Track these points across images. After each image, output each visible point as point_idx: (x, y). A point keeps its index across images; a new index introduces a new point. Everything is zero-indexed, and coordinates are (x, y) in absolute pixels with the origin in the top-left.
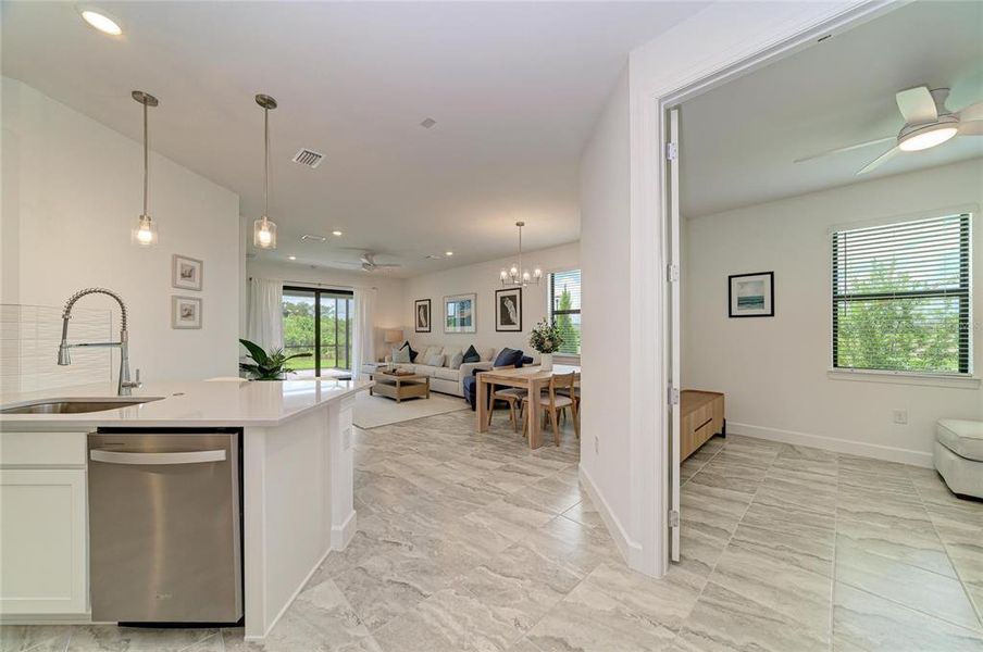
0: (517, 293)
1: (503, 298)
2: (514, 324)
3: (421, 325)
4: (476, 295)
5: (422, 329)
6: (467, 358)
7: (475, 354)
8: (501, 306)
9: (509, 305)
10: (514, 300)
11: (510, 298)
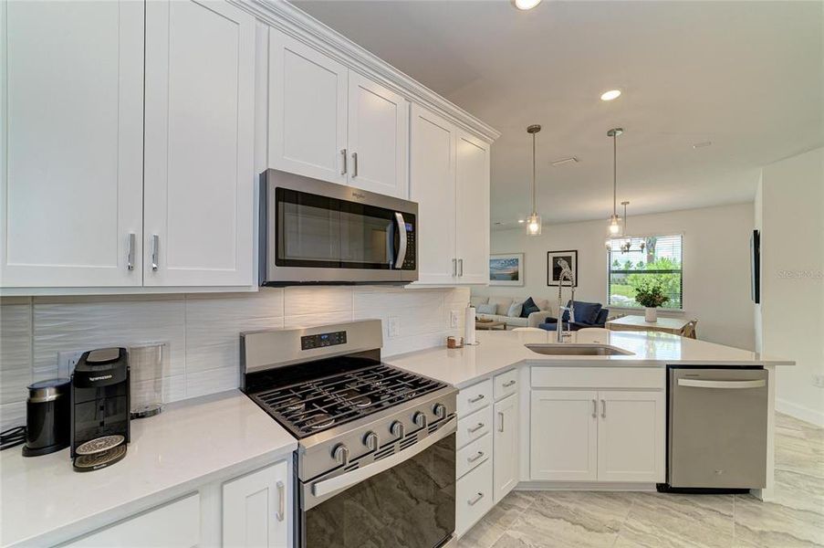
0: (573, 255)
1: (555, 259)
2: (568, 279)
4: (524, 254)
6: (528, 308)
7: (534, 305)
8: (554, 265)
9: (563, 264)
10: (568, 259)
11: (564, 258)
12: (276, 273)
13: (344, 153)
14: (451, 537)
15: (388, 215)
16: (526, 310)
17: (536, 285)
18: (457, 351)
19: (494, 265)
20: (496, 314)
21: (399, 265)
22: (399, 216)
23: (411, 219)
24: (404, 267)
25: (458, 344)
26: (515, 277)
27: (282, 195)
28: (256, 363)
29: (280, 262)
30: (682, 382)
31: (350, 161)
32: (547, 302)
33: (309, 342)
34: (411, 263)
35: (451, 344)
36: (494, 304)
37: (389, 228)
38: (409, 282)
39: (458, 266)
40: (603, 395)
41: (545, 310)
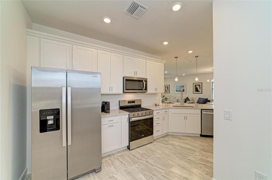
0: (201, 84)
1: (195, 85)
2: (199, 92)
3: (166, 91)
4: (186, 84)
5: (166, 92)
6: (187, 100)
7: (189, 99)
8: (195, 87)
9: (198, 87)
10: (199, 85)
11: (198, 85)
12: (125, 91)
13: (135, 72)
14: (152, 135)
15: (142, 81)
16: (186, 101)
17: (190, 93)
18: (157, 106)
19: (177, 87)
20: (177, 102)
21: (144, 89)
22: (144, 81)
23: (146, 81)
24: (145, 90)
25: (157, 105)
26: (184, 91)
27: (126, 80)
28: (121, 105)
29: (126, 90)
30: (204, 113)
31: (136, 73)
32: (193, 98)
33: (129, 102)
34: (146, 89)
35: (156, 105)
36: (177, 99)
37: (142, 83)
38: (146, 92)
39: (156, 89)
40: (187, 115)
41: (192, 100)
